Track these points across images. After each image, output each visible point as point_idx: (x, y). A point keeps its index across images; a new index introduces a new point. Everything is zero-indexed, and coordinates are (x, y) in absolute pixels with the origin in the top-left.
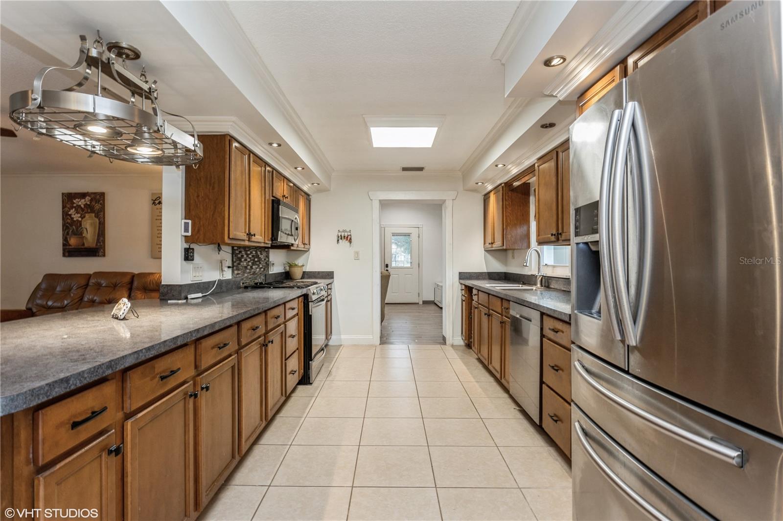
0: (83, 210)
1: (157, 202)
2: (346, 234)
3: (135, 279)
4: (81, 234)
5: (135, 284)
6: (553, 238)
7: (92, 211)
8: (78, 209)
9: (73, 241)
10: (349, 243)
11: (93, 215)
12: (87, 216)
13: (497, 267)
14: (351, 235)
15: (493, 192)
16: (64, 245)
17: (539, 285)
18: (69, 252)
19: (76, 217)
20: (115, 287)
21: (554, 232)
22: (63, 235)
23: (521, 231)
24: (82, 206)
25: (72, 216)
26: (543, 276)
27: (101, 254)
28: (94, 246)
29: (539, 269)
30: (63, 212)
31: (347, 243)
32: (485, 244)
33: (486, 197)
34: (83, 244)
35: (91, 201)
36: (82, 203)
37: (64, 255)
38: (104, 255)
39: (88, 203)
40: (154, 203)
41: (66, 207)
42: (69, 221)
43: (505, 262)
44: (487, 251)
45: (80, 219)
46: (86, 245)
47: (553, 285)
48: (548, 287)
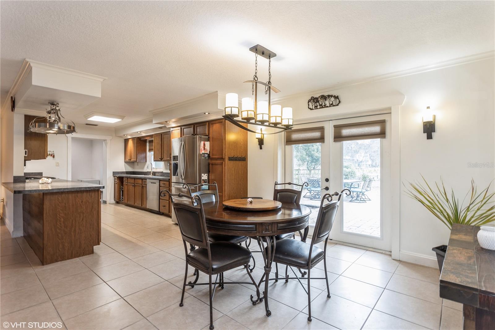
2: (51, 153)
6: (160, 160)
10: (52, 158)
13: (130, 169)
14: (54, 154)
15: (131, 139)
17: (151, 175)
21: (160, 158)
23: (143, 155)
26: (153, 172)
29: (152, 169)
32: (125, 159)
33: (126, 141)
43: (133, 168)
44: (126, 162)
47: (157, 174)
48: (155, 175)
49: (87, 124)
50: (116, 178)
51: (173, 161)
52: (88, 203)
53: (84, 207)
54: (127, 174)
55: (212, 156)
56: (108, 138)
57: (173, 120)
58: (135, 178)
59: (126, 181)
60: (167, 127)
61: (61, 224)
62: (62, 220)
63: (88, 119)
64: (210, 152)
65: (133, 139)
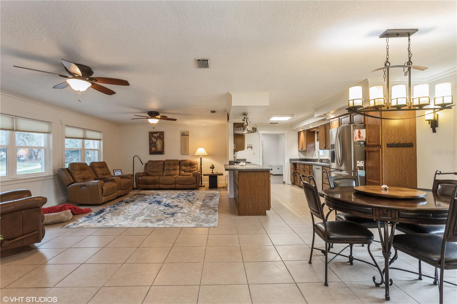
0: (157, 138)
1: (183, 135)
2: (250, 146)
3: (181, 162)
4: (156, 146)
5: (181, 163)
6: (324, 148)
7: (160, 138)
8: (155, 137)
9: (153, 149)
11: (160, 140)
12: (158, 140)
13: (303, 157)
14: (252, 146)
15: (302, 132)
16: (150, 150)
17: (319, 162)
18: (152, 153)
19: (154, 140)
20: (175, 164)
21: (324, 147)
22: (150, 147)
23: (312, 145)
24: (156, 136)
25: (153, 140)
26: (320, 159)
27: (163, 153)
28: (161, 150)
29: (319, 157)
30: (149, 139)
31: (251, 149)
32: (298, 149)
33: (299, 133)
34: (157, 150)
35: (160, 135)
36: (156, 135)
37: (150, 154)
38: (164, 154)
39: (159, 135)
40: (182, 135)
41: (150, 137)
42: (152, 142)
43: (305, 156)
44: (299, 151)
45: (156, 141)
46: (158, 150)
47: (323, 161)
48: (322, 162)
49: (271, 123)
50: (292, 164)
51: (331, 149)
52: (262, 180)
53: (260, 182)
54: (300, 161)
55: (368, 143)
56: (285, 132)
57: (332, 112)
58: (304, 165)
59: (299, 167)
60: (327, 119)
61: (247, 192)
62: (248, 189)
63: (270, 120)
64: (366, 139)
65: (304, 131)
